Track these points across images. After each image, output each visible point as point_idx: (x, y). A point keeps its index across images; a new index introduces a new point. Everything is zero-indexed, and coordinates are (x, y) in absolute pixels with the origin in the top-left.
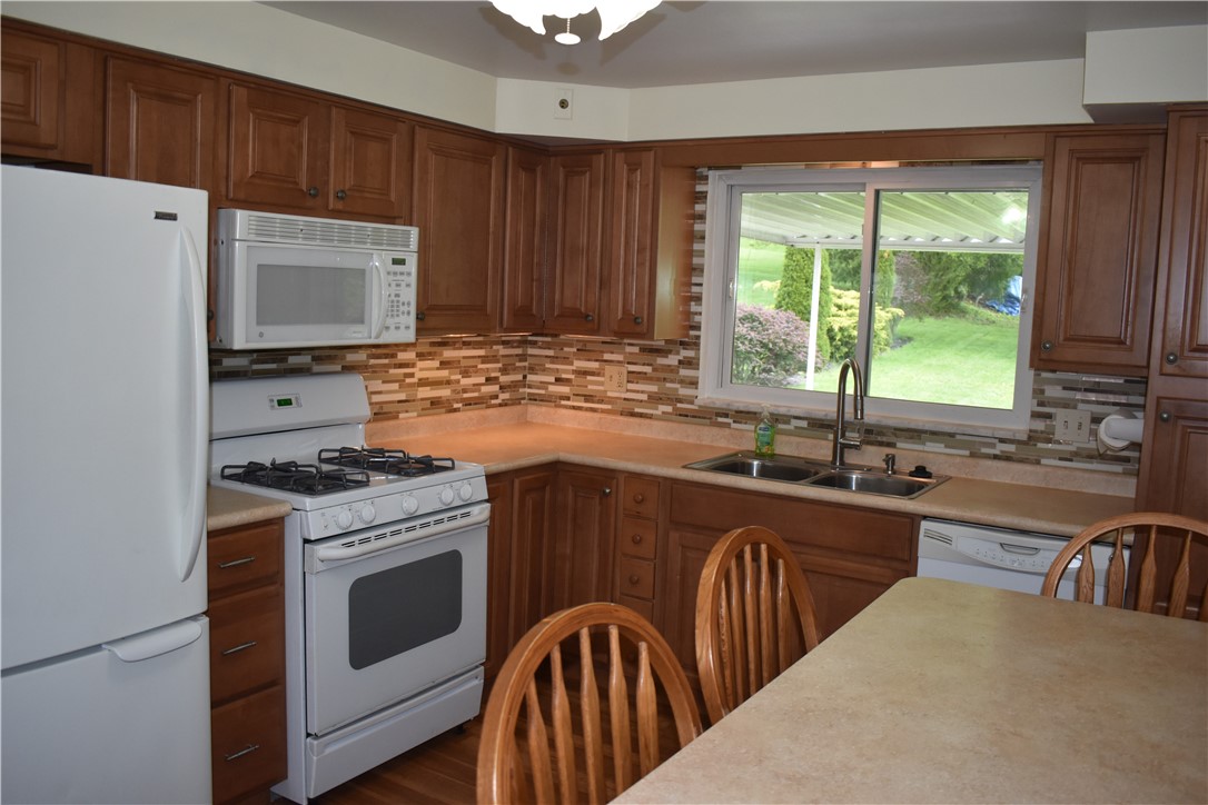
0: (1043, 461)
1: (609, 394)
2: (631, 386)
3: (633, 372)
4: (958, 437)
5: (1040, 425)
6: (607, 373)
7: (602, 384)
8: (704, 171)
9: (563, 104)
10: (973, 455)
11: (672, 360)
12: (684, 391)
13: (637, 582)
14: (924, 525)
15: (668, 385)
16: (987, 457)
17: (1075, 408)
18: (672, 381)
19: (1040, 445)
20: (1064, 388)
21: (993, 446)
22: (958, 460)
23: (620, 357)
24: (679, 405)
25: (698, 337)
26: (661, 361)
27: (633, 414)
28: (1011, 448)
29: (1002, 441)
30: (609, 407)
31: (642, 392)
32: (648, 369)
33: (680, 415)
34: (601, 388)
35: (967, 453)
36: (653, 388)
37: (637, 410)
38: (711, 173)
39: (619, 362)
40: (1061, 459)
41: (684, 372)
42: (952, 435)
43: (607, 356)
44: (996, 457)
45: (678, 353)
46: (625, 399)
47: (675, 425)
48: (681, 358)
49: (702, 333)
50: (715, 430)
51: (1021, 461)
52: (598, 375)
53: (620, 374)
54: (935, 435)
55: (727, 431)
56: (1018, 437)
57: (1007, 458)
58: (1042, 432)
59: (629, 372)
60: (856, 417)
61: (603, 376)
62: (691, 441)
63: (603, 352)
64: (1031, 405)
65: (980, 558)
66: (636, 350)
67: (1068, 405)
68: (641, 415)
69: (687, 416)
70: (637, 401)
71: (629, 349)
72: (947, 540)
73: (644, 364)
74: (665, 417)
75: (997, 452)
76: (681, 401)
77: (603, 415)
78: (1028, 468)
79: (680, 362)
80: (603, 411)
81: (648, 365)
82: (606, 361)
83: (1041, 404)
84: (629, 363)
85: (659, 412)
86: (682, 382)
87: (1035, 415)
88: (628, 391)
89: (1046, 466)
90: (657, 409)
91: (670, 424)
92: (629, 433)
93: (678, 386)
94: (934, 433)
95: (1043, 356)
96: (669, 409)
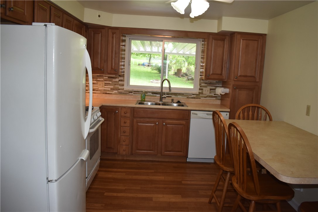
0: (201, 98)
1: (99, 89)
2: (105, 87)
3: (106, 83)
4: (184, 94)
5: (200, 91)
6: (99, 84)
7: (97, 86)
8: (125, 35)
9: (99, 16)
10: (187, 98)
11: (117, 80)
12: (120, 87)
13: (125, 132)
14: (192, 112)
15: (116, 86)
16: (190, 98)
17: (207, 87)
18: (117, 85)
19: (200, 95)
20: (205, 84)
21: (191, 96)
22: (185, 99)
23: (102, 80)
24: (119, 91)
25: (124, 74)
26: (114, 80)
27: (106, 93)
28: (195, 96)
29: (193, 94)
30: (100, 92)
31: (109, 88)
32: (110, 82)
33: (120, 93)
34: (97, 87)
35: (186, 97)
36: (112, 87)
37: (107, 92)
38: (126, 35)
39: (102, 81)
40: (204, 97)
41: (120, 83)
42: (183, 94)
43: (98, 79)
44: (192, 98)
45: (119, 78)
46: (104, 90)
47: (119, 96)
48: (120, 79)
49: (125, 73)
50: (129, 96)
51: (197, 98)
52: (96, 84)
53: (102, 84)
54: (180, 94)
55: (133, 96)
56: (197, 94)
57: (194, 98)
58: (201, 92)
59: (105, 83)
60: (170, 91)
61: (98, 84)
62: (123, 99)
63: (97, 78)
64: (199, 87)
65: (203, 117)
66: (107, 77)
67: (205, 87)
68: (109, 94)
69: (121, 93)
70: (108, 90)
71: (105, 77)
72: (197, 114)
73: (109, 81)
74: (115, 94)
75: (192, 97)
76: (119, 90)
77: (98, 94)
78: (199, 100)
79: (119, 80)
80: (98, 93)
81: (110, 81)
82: (98, 80)
83: (201, 87)
84: (105, 81)
85: (114, 93)
86: (120, 85)
87: (200, 89)
88: (105, 88)
89: (202, 99)
90: (113, 92)
91: (118, 95)
92: (106, 98)
93: (119, 86)
94: (179, 94)
95: (207, 77)
96: (116, 92)
